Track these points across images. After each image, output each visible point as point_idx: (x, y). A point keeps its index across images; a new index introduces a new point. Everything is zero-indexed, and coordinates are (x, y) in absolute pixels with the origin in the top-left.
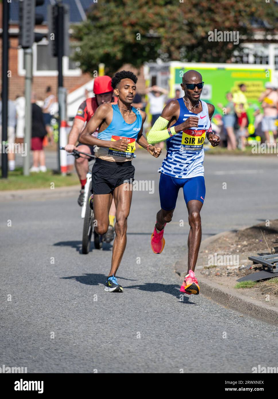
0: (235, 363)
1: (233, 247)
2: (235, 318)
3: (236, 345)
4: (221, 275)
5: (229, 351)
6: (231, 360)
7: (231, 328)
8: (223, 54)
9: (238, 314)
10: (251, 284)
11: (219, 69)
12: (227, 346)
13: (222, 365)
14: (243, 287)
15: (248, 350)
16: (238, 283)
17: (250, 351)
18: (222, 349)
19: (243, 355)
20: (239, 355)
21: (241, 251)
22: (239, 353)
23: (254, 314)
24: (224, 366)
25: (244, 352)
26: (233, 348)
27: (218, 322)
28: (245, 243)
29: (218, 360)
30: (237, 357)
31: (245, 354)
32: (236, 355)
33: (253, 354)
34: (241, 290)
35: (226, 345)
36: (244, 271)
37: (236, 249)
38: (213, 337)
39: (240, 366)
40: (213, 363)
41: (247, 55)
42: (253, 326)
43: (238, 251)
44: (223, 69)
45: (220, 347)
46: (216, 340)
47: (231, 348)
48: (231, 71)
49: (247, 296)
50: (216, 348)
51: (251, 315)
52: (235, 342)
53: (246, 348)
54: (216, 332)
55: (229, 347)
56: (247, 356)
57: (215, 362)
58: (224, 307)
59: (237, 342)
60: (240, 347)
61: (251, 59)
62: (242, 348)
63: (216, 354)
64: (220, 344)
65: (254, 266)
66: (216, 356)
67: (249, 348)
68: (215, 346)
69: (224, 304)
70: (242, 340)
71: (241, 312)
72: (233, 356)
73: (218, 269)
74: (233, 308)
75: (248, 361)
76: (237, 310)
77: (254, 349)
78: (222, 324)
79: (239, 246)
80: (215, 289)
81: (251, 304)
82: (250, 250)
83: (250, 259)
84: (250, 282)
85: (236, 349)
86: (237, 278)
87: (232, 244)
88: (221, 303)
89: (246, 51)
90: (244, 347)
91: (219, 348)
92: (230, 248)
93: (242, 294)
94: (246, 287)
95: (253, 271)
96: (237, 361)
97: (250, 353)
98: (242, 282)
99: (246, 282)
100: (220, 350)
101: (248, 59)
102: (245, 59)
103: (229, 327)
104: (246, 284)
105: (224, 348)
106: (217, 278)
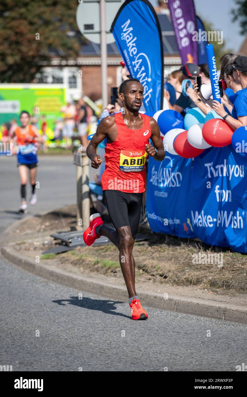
0: (41, 318)
1: (38, 227)
2: (40, 282)
3: (41, 304)
4: (29, 250)
5: (36, 309)
6: (38, 315)
7: (38, 290)
8: (28, 77)
9: (42, 279)
10: (52, 256)
11: (25, 89)
12: (35, 305)
13: (31, 319)
14: (46, 259)
15: (51, 307)
16: (43, 255)
17: (52, 308)
18: (31, 307)
19: (47, 312)
20: (44, 312)
21: (45, 230)
22: (44, 310)
23: (55, 279)
24: (32, 320)
25: (48, 309)
26: (39, 306)
27: (27, 286)
28: (47, 224)
29: (28, 315)
30: (42, 313)
31: (49, 311)
32: (41, 312)
33: (55, 310)
34: (45, 261)
35: (33, 304)
36: (47, 246)
37: (41, 228)
38: (24, 298)
39: (45, 320)
40: (24, 318)
41: (46, 77)
42: (54, 288)
43: (42, 230)
44: (28, 89)
45: (30, 305)
46: (27, 300)
47: (38, 306)
48: (34, 91)
49: (50, 265)
50: (26, 306)
51: (53, 280)
52: (41, 301)
53: (50, 306)
54: (26, 294)
55: (36, 305)
56: (50, 312)
57: (25, 317)
58: (31, 274)
59: (43, 301)
60: (45, 305)
61: (50, 80)
62: (47, 306)
63: (26, 311)
64: (29, 303)
65: (54, 242)
66: (26, 313)
67: (51, 306)
68: (25, 305)
69: (32, 272)
70: (46, 299)
71: (45, 278)
72: (40, 313)
73: (27, 245)
74: (39, 275)
75: (51, 316)
76: (42, 276)
77: (55, 306)
78: (31, 288)
79: (43, 227)
80: (25, 261)
81: (53, 272)
82: (52, 229)
83: (51, 236)
84: (52, 254)
85: (42, 307)
86: (41, 252)
87: (37, 225)
88: (29, 271)
89: (45, 74)
90: (48, 305)
91: (28, 307)
92: (35, 228)
93: (46, 264)
94: (49, 258)
95: (54, 246)
96: (43, 316)
97: (52, 310)
98: (45, 255)
99: (48, 254)
100: (29, 308)
101: (47, 80)
102: (44, 80)
103: (36, 290)
104: (49, 256)
105: (32, 306)
106: (27, 252)
